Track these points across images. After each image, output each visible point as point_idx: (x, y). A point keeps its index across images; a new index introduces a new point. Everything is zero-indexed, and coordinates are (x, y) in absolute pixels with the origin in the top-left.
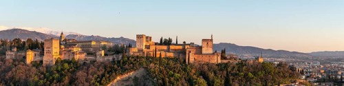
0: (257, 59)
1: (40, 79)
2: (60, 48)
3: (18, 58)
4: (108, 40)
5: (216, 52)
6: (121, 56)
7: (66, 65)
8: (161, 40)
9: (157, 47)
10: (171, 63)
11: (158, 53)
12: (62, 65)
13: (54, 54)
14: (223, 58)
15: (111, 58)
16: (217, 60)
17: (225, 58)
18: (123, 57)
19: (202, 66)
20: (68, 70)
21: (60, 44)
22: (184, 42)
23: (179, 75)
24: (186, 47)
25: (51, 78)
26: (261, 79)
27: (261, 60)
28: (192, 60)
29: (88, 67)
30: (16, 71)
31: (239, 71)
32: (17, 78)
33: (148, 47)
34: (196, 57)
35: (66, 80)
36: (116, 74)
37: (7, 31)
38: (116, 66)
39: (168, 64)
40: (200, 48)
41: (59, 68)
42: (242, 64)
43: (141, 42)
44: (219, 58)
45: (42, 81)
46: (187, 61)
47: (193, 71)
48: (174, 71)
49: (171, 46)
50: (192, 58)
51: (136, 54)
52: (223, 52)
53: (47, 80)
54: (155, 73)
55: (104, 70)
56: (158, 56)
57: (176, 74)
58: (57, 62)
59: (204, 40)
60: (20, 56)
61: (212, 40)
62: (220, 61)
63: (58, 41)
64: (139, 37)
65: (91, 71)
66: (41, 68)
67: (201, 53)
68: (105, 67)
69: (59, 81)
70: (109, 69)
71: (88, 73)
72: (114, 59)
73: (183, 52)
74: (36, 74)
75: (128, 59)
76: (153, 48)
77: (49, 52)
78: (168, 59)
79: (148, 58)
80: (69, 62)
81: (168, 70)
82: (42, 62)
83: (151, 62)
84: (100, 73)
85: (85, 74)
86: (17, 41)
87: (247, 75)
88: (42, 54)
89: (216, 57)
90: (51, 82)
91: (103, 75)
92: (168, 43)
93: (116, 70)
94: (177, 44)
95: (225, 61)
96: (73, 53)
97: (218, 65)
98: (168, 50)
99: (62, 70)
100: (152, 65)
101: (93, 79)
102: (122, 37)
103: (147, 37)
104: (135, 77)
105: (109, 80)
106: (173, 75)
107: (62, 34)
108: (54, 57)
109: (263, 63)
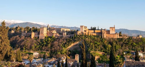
0: (138, 36)
1: (38, 45)
2: (47, 31)
3: (27, 36)
4: (69, 28)
5: (117, 33)
6: (73, 35)
7: (50, 39)
8: (91, 28)
9: (90, 31)
10: (96, 38)
11: (90, 33)
12: (48, 39)
13: (44, 34)
14: (120, 35)
15: (69, 36)
16: (117, 36)
17: (121, 36)
18: (74, 36)
19: (110, 39)
20: (50, 41)
21: (47, 30)
22: (102, 29)
23: (99, 43)
24: (103, 31)
25: (43, 44)
26: (141, 46)
27: (141, 37)
28: (105, 37)
29: (59, 40)
30: (26, 42)
31: (128, 42)
32: (27, 45)
33: (85, 31)
34: (107, 35)
35: (49, 45)
36: (71, 42)
37: (24, 23)
38: (71, 39)
39: (94, 38)
40: (109, 31)
41: (46, 40)
42: (130, 38)
43: (83, 29)
44: (118, 35)
45: (38, 46)
46: (103, 37)
47: (106, 42)
48: (97, 42)
49: (95, 31)
50: (105, 35)
51: (80, 34)
52: (120, 33)
53: (41, 46)
54: (88, 42)
55: (66, 41)
56: (90, 35)
57: (98, 43)
58: (45, 37)
59: (110, 28)
60: (28, 34)
61: (114, 28)
62: (118, 37)
63: (46, 28)
64: (82, 27)
65: (60, 41)
66: (38, 40)
67: (109, 33)
68: (67, 40)
69: (46, 46)
70: (68, 41)
71: (59, 42)
72: (70, 36)
73: (101, 33)
74: (36, 43)
75: (77, 36)
76: (87, 31)
77: (42, 33)
78: (94, 36)
79: (85, 36)
80: (51, 37)
81: (94, 41)
82: (38, 37)
83: (87, 37)
84: (64, 42)
85: (58, 43)
86: (28, 28)
87: (133, 44)
88: (39, 34)
89: (116, 35)
90: (43, 46)
91: (66, 43)
92: (94, 29)
93: (71, 41)
94: (98, 30)
95: (121, 37)
96: (53, 33)
97: (118, 39)
98: (94, 32)
99: (48, 41)
100: (87, 39)
101: (61, 45)
102: (75, 27)
103: (85, 27)
104: (80, 44)
105: (68, 45)
106: (96, 43)
107: (48, 25)
108: (44, 35)
109: (142, 38)
